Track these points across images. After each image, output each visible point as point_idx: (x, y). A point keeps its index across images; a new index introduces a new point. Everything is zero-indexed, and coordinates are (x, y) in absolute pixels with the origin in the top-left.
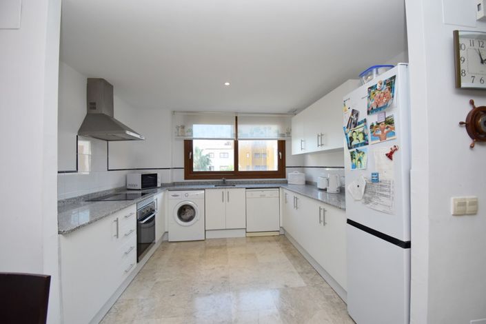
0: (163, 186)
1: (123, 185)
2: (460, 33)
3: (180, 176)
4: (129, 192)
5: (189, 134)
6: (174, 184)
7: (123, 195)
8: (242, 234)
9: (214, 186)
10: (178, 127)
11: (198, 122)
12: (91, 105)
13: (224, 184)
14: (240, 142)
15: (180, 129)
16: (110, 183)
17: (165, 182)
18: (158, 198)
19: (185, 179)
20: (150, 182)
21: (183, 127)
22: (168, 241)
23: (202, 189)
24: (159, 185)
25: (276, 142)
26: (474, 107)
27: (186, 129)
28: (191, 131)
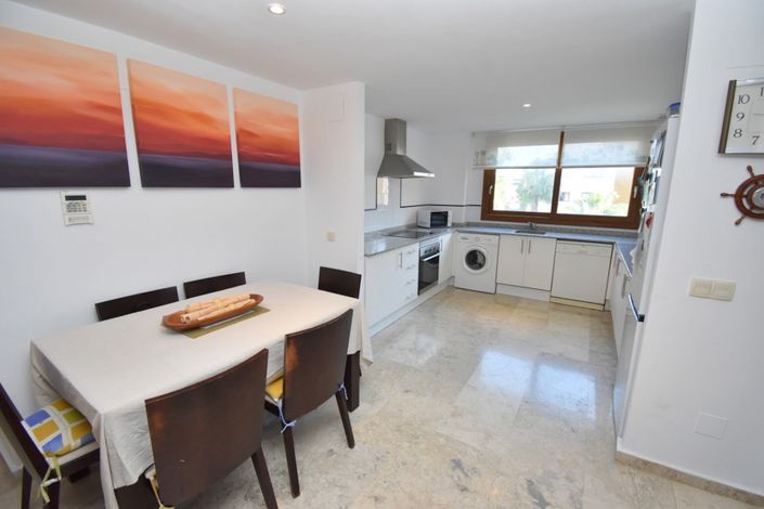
0: (454, 225)
1: (414, 222)
2: (738, 83)
3: (475, 215)
4: (420, 230)
5: (491, 161)
6: (468, 224)
7: (414, 232)
8: (545, 297)
9: (513, 232)
10: (477, 154)
11: (504, 144)
12: (389, 146)
13: (532, 230)
14: (564, 171)
15: (480, 156)
16: (401, 219)
17: (457, 221)
18: (444, 239)
19: (482, 219)
20: (440, 220)
21: (484, 153)
22: (453, 287)
23: (495, 234)
24: (449, 224)
25: (632, 170)
26: (752, 174)
27: (487, 156)
28: (494, 158)
